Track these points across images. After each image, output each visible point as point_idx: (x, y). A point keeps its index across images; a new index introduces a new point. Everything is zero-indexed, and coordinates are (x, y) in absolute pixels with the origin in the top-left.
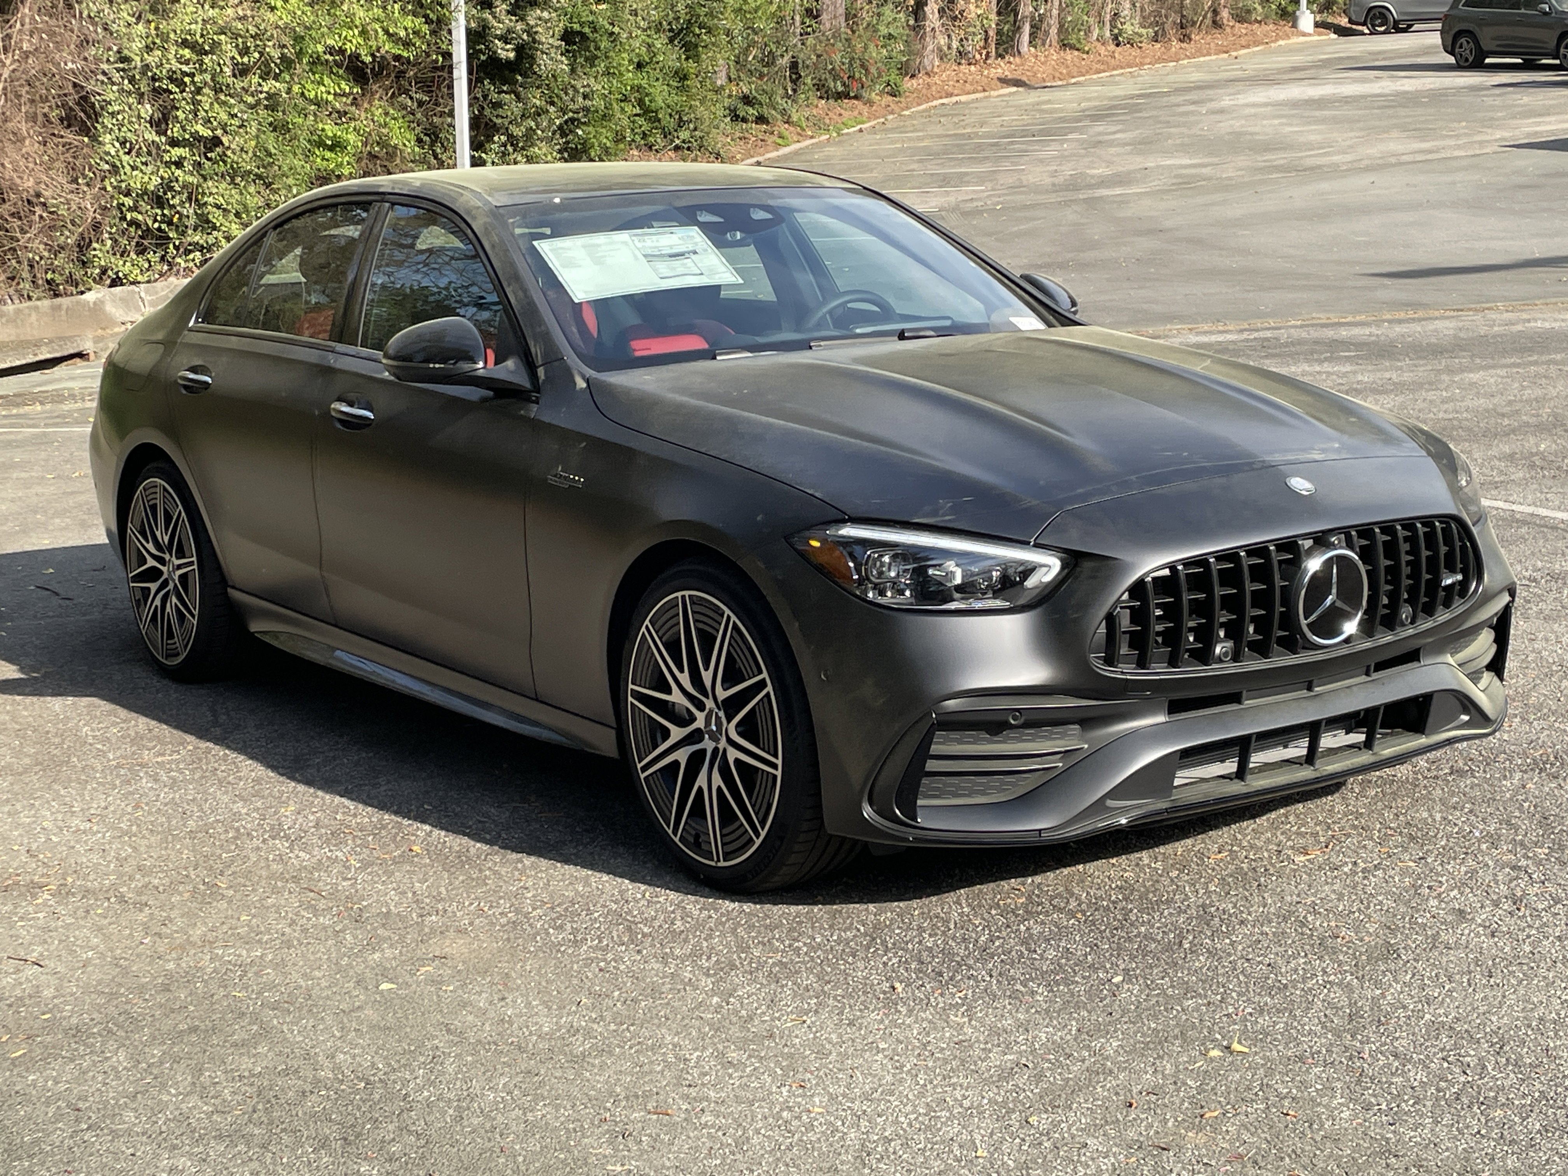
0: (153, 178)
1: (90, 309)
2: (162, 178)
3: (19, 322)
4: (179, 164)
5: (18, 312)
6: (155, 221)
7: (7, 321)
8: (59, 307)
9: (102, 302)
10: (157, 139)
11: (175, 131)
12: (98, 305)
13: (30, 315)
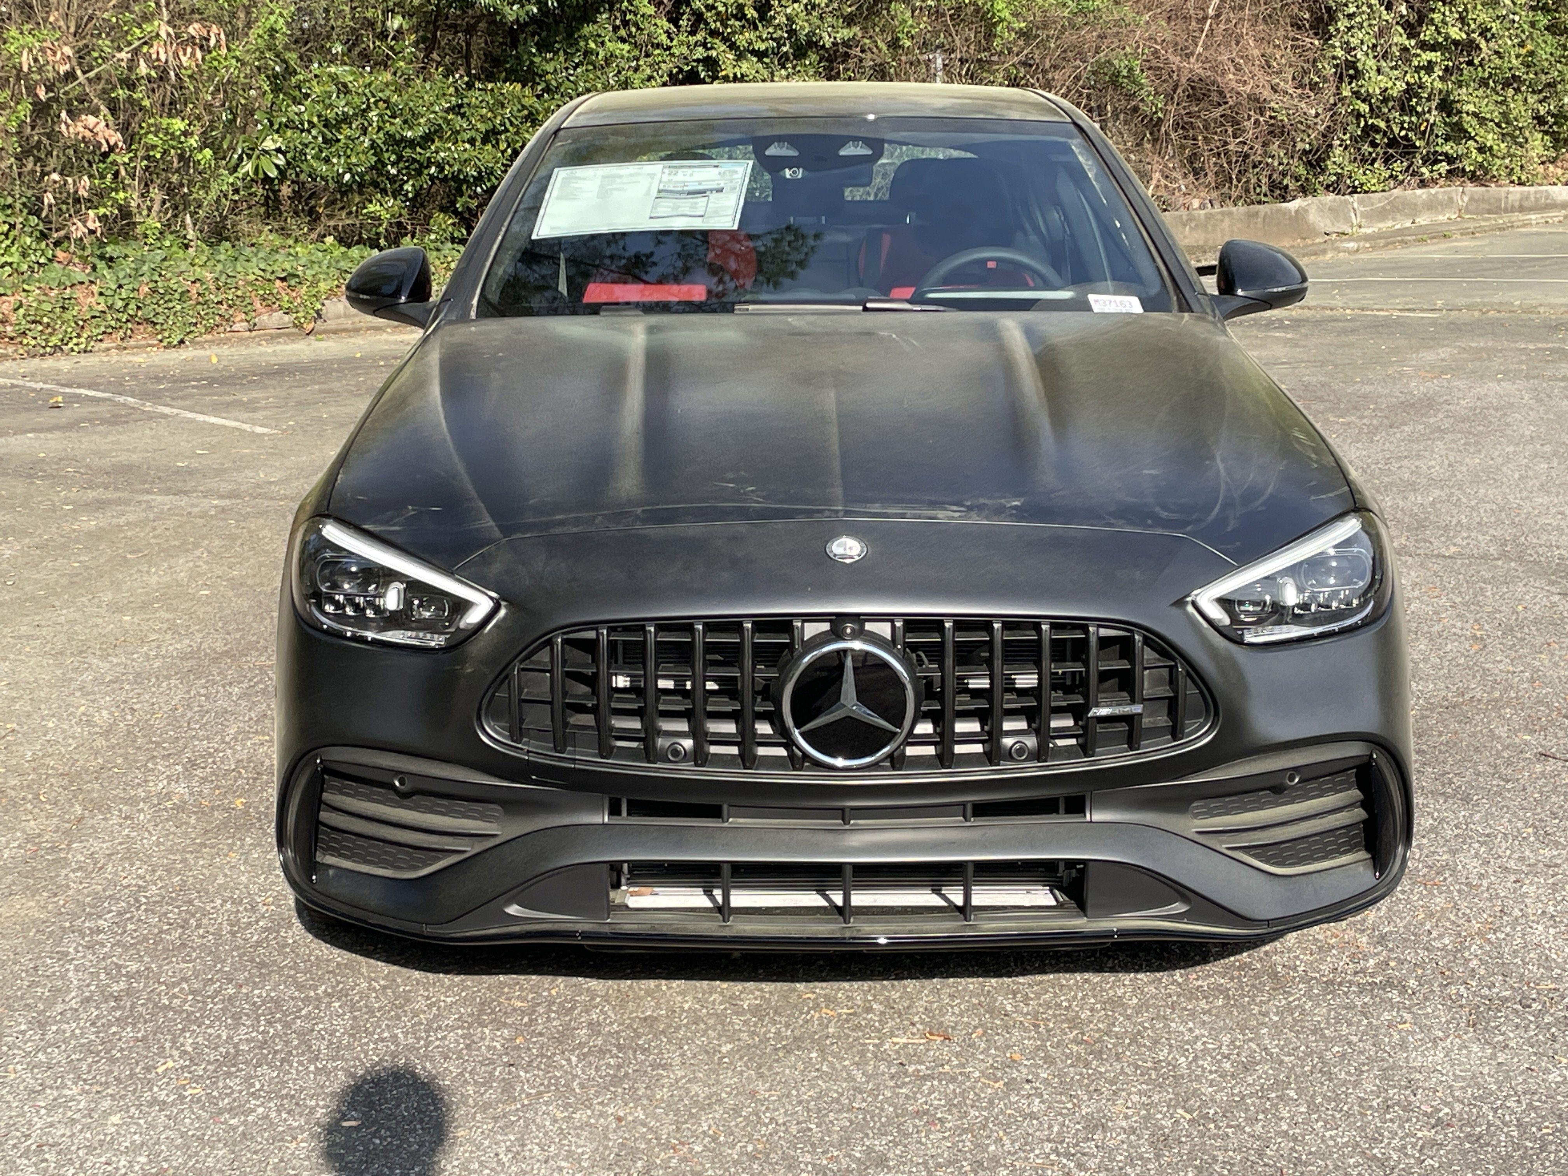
0: (1398, 83)
1: (1290, 218)
2: (1408, 83)
3: (1210, 228)
4: (1429, 68)
5: (1209, 217)
6: (1402, 128)
7: (1196, 225)
8: (1257, 214)
9: (1306, 211)
10: (1407, 43)
11: (1427, 34)
12: (1300, 214)
13: (1222, 221)
